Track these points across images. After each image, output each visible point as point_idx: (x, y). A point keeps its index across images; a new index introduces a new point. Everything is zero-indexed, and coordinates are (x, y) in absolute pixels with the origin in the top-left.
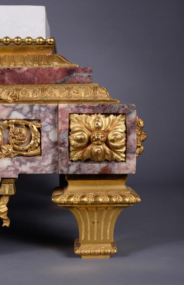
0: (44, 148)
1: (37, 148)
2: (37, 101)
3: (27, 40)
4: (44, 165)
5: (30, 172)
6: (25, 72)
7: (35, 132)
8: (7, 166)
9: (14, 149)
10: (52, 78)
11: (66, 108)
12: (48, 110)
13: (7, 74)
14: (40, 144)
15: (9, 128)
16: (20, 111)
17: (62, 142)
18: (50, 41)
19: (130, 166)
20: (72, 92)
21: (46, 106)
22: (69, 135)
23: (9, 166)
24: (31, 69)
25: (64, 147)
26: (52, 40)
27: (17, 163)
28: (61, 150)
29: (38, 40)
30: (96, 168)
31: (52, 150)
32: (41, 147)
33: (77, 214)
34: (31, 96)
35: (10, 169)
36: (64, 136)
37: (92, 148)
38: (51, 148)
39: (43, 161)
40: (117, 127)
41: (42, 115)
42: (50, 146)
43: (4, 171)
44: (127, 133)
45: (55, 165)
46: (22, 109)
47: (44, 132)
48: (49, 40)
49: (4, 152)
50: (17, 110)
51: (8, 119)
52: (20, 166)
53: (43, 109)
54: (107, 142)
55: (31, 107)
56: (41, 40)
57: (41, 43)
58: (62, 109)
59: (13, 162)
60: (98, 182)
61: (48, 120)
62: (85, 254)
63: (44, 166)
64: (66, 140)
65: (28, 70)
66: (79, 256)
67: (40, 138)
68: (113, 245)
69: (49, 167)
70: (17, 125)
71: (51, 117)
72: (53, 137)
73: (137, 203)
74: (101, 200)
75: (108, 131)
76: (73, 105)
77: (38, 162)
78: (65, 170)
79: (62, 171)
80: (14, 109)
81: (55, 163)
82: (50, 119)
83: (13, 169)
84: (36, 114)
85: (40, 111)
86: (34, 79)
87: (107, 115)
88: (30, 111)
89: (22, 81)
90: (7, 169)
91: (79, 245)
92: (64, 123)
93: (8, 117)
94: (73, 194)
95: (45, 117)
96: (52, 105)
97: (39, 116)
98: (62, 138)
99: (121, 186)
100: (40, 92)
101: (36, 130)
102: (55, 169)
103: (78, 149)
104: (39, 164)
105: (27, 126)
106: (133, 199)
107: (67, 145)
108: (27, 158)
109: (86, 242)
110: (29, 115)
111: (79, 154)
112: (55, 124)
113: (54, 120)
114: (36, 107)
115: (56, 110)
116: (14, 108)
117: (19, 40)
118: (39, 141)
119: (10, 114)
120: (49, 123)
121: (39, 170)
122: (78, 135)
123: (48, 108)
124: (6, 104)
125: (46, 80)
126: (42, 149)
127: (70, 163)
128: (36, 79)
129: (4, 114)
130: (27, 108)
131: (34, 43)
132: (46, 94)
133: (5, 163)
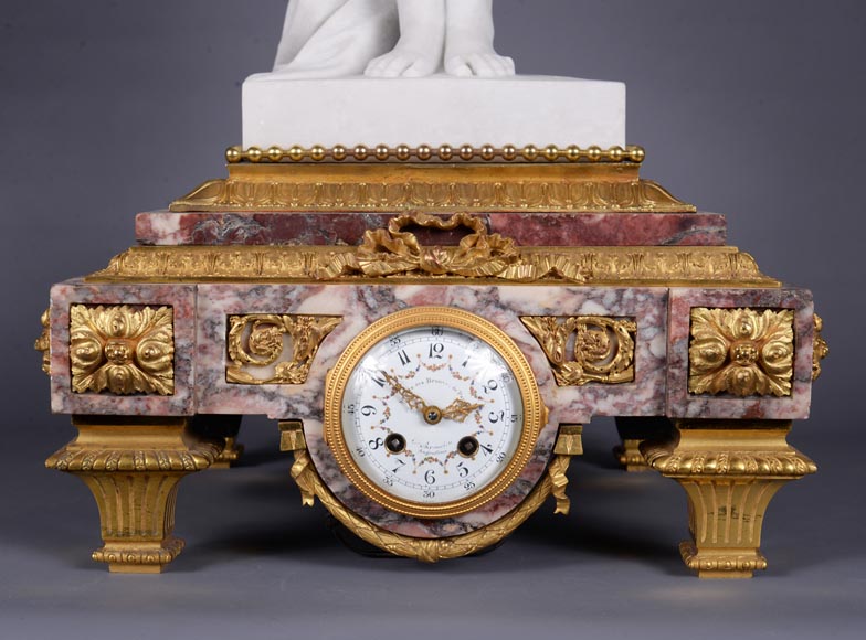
0: (641, 369)
1: (626, 368)
2: (628, 282)
3: (591, 152)
5: (613, 412)
6: (599, 223)
7: (624, 339)
8: (571, 400)
9: (586, 370)
10: (650, 234)
11: (685, 297)
12: (650, 300)
13: (565, 226)
14: (632, 362)
15: (576, 331)
16: (599, 299)
17: (677, 359)
18: (637, 156)
19: (799, 405)
20: (691, 264)
21: (647, 291)
22: (690, 346)
23: (574, 402)
24: (611, 218)
25: (680, 368)
26: (641, 153)
27: (590, 397)
28: (673, 374)
29: (613, 152)
30: (738, 407)
31: (656, 372)
32: (634, 368)
34: (614, 270)
35: (576, 406)
36: (680, 348)
37: (732, 373)
38: (654, 370)
39: (637, 394)
40: (777, 333)
41: (639, 309)
42: (653, 365)
43: (565, 409)
44: (796, 344)
45: (660, 400)
46: (602, 296)
47: (640, 339)
48: (634, 153)
49: (567, 375)
50: (593, 298)
51: (576, 314)
52: (595, 401)
53: (641, 298)
54: (760, 362)
55: (620, 293)
56: (619, 152)
57: (619, 158)
58: (678, 300)
59: (583, 395)
60: (731, 433)
61: (649, 317)
62: (707, 570)
63: (640, 402)
64: (685, 356)
65: (605, 220)
66: (695, 572)
67: (634, 350)
68: (761, 552)
69: (648, 405)
70: (591, 325)
71: (656, 312)
72: (657, 348)
73: (809, 473)
74: (742, 466)
75: (761, 341)
76: (699, 291)
77: (629, 394)
78: (680, 410)
79: (674, 412)
80: (588, 297)
81: (660, 396)
82: (654, 316)
83: (582, 406)
84: (627, 306)
85: (635, 301)
86: (616, 237)
87: (760, 310)
88: (617, 301)
89: (594, 239)
90: (571, 406)
91: (695, 551)
92: (680, 323)
93: (576, 311)
94: (691, 453)
95: (644, 312)
96: (658, 290)
97: (634, 310)
98: (676, 351)
99: (779, 442)
100: (631, 264)
101: (628, 336)
102: (659, 408)
103: (704, 372)
104: (631, 398)
105: (610, 329)
106: (802, 466)
107: (685, 364)
108: (608, 387)
109: (709, 546)
110: (616, 309)
111: (706, 381)
112: (662, 325)
113: (660, 318)
114: (628, 294)
115: (666, 300)
116: (587, 294)
117: (576, 151)
118: (631, 355)
119: (580, 307)
120: (652, 324)
121: (629, 409)
122: (707, 348)
123: (651, 296)
124: (574, 288)
125: (638, 239)
126: (637, 370)
127: (689, 397)
128: (620, 236)
129: (569, 306)
130: (611, 296)
131: (605, 159)
132: (643, 267)
133: (568, 395)
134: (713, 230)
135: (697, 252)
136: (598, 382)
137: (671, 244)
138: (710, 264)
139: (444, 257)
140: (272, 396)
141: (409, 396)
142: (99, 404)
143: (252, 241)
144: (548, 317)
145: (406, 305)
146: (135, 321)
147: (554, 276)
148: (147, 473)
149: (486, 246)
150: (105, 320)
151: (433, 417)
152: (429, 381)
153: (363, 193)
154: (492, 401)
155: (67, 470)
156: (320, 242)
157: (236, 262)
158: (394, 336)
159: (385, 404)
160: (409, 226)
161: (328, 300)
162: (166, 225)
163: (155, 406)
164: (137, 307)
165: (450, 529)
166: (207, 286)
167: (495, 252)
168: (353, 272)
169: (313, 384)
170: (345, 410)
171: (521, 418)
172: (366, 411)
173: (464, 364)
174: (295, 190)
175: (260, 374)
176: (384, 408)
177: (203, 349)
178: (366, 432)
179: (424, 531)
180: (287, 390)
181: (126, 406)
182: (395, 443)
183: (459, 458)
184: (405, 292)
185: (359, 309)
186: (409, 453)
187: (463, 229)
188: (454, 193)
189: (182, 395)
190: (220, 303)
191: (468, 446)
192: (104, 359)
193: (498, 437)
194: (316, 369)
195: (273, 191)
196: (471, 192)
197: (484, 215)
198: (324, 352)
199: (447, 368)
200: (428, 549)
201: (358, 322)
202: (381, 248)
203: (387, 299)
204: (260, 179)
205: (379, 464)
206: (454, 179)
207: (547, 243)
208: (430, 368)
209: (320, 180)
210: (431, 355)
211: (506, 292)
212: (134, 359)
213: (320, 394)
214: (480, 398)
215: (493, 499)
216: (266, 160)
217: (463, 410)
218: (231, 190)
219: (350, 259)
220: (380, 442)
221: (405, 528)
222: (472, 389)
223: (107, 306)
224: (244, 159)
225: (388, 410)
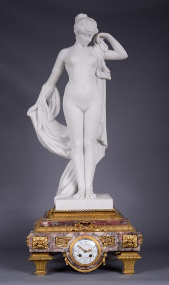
0: (115, 244)
1: (113, 244)
2: (113, 231)
3: (108, 210)
4: (115, 248)
5: (111, 250)
6: (109, 222)
9: (107, 244)
11: (121, 233)
12: (116, 234)
13: (104, 222)
15: (106, 238)
16: (109, 234)
19: (139, 249)
20: (122, 228)
21: (116, 232)
24: (111, 221)
25: (121, 244)
30: (129, 249)
33: (124, 262)
34: (111, 229)
36: (121, 241)
37: (128, 244)
38: (117, 244)
40: (135, 238)
43: (105, 250)
44: (138, 240)
47: (115, 240)
48: (114, 210)
49: (105, 245)
52: (109, 249)
54: (132, 243)
56: (112, 210)
59: (107, 248)
62: (126, 273)
66: (124, 274)
68: (134, 270)
70: (108, 238)
72: (118, 241)
74: (130, 258)
75: (133, 240)
76: (123, 233)
78: (121, 250)
80: (107, 233)
81: (118, 248)
83: (107, 250)
84: (113, 235)
86: (111, 224)
87: (132, 235)
89: (108, 224)
91: (124, 270)
92: (121, 237)
94: (123, 256)
95: (116, 236)
99: (136, 254)
101: (113, 239)
105: (111, 238)
106: (139, 258)
108: (111, 246)
109: (126, 270)
110: (111, 235)
111: (125, 245)
112: (118, 237)
114: (113, 233)
115: (119, 234)
117: (106, 210)
118: (114, 242)
121: (114, 250)
122: (125, 241)
124: (105, 232)
125: (115, 224)
127: (122, 248)
129: (105, 235)
130: (111, 233)
131: (110, 211)
132: (115, 229)
133: (105, 248)
134: (126, 223)
135: (123, 226)
136: (109, 246)
137: (120, 225)
138: (125, 228)
139: (87, 228)
140: (62, 249)
141: (82, 249)
142: (37, 251)
143: (58, 226)
144: (102, 237)
145: (81, 235)
146: (42, 239)
147: (103, 231)
148: (43, 261)
149: (92, 226)
150: (38, 238)
151: (85, 252)
152: (85, 246)
153: (74, 217)
154: (94, 249)
155: (31, 260)
156: (68, 226)
157: (56, 229)
158: (80, 240)
160: (81, 223)
161: (70, 235)
162: (46, 223)
163: (45, 251)
164: (42, 237)
165: (88, 268)
166: (52, 233)
167: (94, 227)
168: (73, 230)
169: (68, 247)
170: (73, 251)
171: (98, 251)
172: (76, 251)
173: (90, 244)
174: (64, 217)
175: (60, 246)
176: (78, 251)
177: (52, 242)
178: (76, 254)
179: (84, 268)
180: (64, 248)
181: (41, 251)
182: (80, 256)
183: (89, 257)
184: (81, 233)
185: (74, 236)
186: (82, 257)
187: (89, 224)
188: (88, 217)
189: (49, 249)
190: (54, 235)
191: (91, 256)
192: (38, 244)
193: (95, 254)
194: (68, 245)
195: (61, 217)
196: (90, 217)
197: (92, 221)
198: (69, 242)
199: (87, 244)
200: (85, 271)
201: (74, 238)
202: (77, 227)
203: (78, 234)
204: (58, 215)
205: (78, 259)
206: (88, 215)
207: (101, 225)
209: (68, 215)
210: (85, 243)
211: (96, 233)
212: (42, 244)
213: (69, 248)
214: (92, 249)
215: (95, 263)
216: (59, 212)
217: (90, 251)
218: (54, 217)
219: (73, 229)
220: (78, 255)
221: (81, 268)
222: (91, 247)
223: (38, 236)
224: (56, 212)
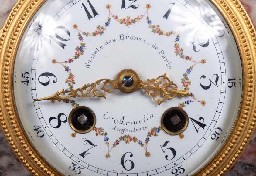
151: (128, 83)
152: (122, 37)
154: (203, 61)
159: (67, 69)
170: (18, 79)
171: (240, 81)
172: (44, 79)
173: (166, 16)
176: (67, 75)
182: (82, 119)
183: (163, 136)
186: (99, 132)
191: (174, 120)
193: (212, 108)
199: (144, 20)
205: (63, 146)
208: (123, 22)
210: (123, 6)
214: (188, 58)
220: (63, 118)
222: (177, 47)
225: (71, 76)
